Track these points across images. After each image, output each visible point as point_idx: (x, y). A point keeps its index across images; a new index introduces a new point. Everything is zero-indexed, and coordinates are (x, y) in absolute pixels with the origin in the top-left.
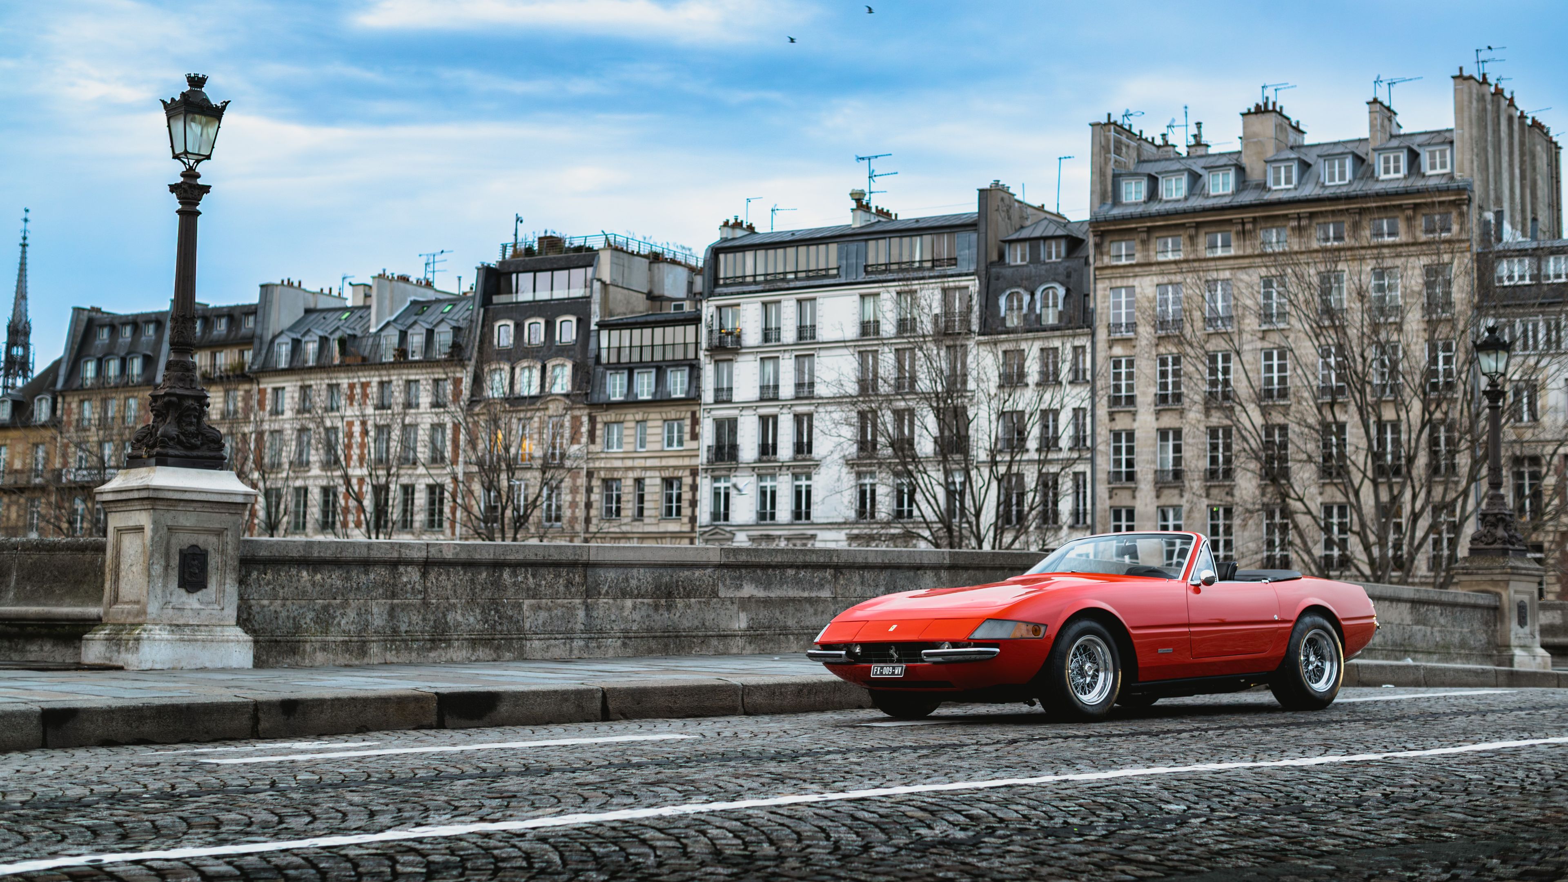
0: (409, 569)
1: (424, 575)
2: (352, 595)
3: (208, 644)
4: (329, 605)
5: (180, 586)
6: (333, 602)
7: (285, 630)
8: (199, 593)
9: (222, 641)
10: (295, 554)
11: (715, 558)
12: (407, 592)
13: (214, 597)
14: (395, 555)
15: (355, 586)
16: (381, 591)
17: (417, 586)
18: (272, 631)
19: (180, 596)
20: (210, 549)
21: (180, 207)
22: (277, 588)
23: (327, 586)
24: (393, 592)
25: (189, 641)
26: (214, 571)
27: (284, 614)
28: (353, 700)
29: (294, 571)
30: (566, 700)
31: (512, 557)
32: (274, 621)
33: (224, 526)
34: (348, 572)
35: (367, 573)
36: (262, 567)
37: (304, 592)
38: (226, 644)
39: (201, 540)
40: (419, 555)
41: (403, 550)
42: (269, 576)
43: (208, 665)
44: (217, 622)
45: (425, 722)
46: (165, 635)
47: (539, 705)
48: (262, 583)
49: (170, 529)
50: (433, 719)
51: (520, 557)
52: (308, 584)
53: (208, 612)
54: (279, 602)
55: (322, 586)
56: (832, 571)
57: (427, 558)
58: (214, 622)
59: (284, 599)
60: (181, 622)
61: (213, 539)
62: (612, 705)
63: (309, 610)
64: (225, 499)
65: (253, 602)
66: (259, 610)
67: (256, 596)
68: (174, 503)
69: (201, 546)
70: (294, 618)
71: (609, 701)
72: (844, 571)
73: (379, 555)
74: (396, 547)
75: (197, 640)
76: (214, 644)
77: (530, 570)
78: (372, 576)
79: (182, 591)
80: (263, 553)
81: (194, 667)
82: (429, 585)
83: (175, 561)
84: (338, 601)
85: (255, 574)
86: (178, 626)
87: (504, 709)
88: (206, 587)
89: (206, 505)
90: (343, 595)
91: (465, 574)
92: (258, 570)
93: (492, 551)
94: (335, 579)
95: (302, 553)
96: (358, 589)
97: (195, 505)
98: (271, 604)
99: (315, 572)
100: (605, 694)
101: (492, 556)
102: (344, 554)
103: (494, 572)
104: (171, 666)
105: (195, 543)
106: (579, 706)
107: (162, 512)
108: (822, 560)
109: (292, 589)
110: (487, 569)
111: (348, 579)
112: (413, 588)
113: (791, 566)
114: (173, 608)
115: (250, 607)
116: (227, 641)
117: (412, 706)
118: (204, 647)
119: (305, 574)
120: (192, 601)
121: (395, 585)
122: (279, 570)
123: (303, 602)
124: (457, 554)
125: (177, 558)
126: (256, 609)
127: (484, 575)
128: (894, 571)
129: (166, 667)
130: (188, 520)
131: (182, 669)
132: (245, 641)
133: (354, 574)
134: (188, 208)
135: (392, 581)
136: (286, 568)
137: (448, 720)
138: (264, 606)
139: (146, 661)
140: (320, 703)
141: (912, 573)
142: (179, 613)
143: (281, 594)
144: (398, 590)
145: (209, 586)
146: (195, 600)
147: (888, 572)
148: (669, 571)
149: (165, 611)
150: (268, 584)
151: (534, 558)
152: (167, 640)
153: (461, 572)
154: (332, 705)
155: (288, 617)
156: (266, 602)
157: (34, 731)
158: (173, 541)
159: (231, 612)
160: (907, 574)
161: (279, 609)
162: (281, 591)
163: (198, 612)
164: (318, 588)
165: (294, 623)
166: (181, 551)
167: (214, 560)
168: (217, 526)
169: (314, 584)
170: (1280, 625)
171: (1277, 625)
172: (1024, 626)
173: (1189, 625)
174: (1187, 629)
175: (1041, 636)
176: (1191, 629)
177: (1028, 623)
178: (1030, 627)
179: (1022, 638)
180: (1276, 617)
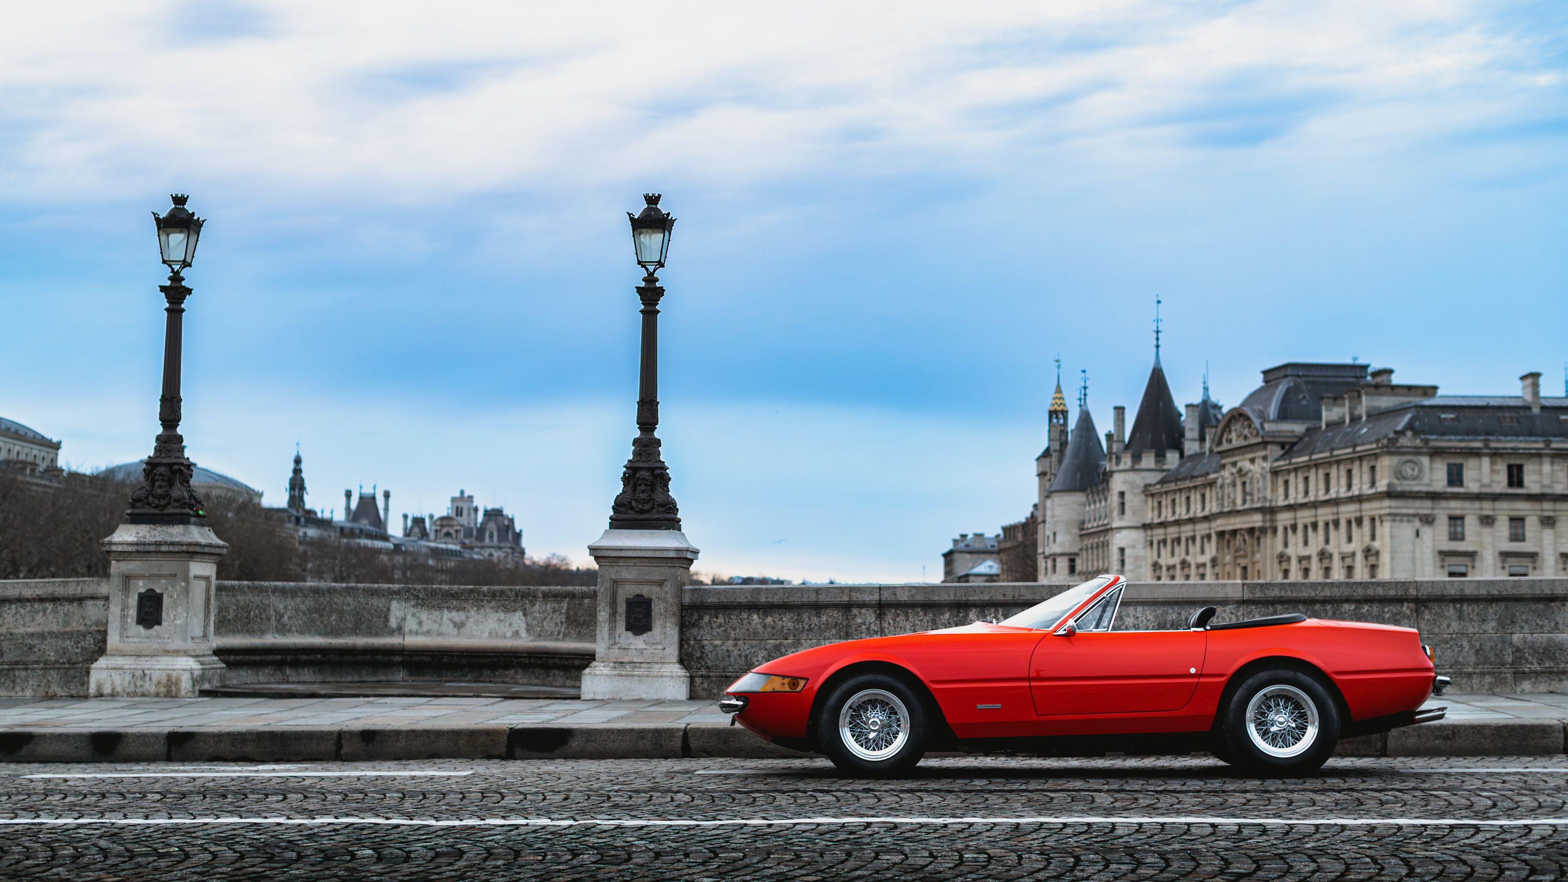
0: (864, 611)
1: (880, 617)
2: (804, 636)
3: (644, 679)
4: (781, 645)
5: (627, 630)
6: (785, 642)
7: (737, 667)
8: (645, 635)
9: (657, 676)
10: (742, 600)
11: (1237, 594)
12: (861, 633)
13: (658, 638)
14: (845, 598)
15: (807, 627)
16: (834, 632)
17: (872, 626)
18: (724, 668)
19: (628, 638)
20: (654, 598)
21: (643, 307)
22: (729, 630)
23: (778, 628)
24: (847, 633)
25: (626, 676)
26: (658, 616)
27: (736, 652)
28: (427, 733)
29: (744, 615)
30: (643, 738)
31: (976, 598)
32: (727, 659)
33: (663, 578)
34: (799, 615)
35: (818, 615)
36: (713, 612)
37: (756, 633)
38: (660, 680)
39: (645, 590)
40: (871, 597)
41: (853, 594)
42: (721, 620)
43: (644, 696)
44: (660, 661)
45: (495, 753)
46: (606, 671)
47: (613, 741)
48: (714, 626)
49: (615, 582)
50: (503, 750)
51: (986, 598)
52: (759, 626)
53: (651, 651)
54: (731, 642)
55: (773, 628)
56: (1412, 605)
57: (880, 600)
58: (656, 660)
59: (735, 639)
60: (626, 660)
61: (656, 589)
62: (694, 744)
63: (760, 649)
64: (658, 554)
65: (705, 642)
66: (711, 649)
67: (708, 637)
68: (615, 560)
69: (646, 596)
70: (746, 657)
71: (691, 740)
72: (1430, 605)
73: (828, 599)
74: (847, 591)
75: (633, 676)
76: (649, 679)
77: (1000, 610)
78: (824, 618)
79: (630, 634)
80: (711, 600)
81: (631, 698)
82: (886, 625)
83: (622, 609)
84: (790, 641)
85: (707, 618)
86: (622, 663)
87: (575, 744)
88: (650, 630)
89: (644, 560)
90: (794, 635)
91: (925, 615)
92: (710, 615)
93: (952, 593)
94: (787, 621)
95: (750, 599)
96: (810, 630)
97: (633, 560)
98: (723, 644)
99: (766, 615)
100: (686, 733)
101: (952, 598)
102: (792, 599)
103: (959, 612)
104: (610, 697)
105: (639, 592)
106: (656, 743)
107: (606, 568)
108: (1392, 593)
109: (744, 630)
110: (949, 610)
111: (799, 621)
112: (868, 629)
113: (1348, 600)
114: (619, 648)
115: (703, 647)
116: (662, 677)
117: (482, 739)
118: (640, 681)
119: (755, 617)
120: (639, 642)
121: (848, 626)
122: (730, 614)
123: (754, 642)
124: (913, 596)
125: (624, 605)
126: (708, 648)
127: (947, 615)
128: (1510, 604)
129: (606, 697)
130: (628, 573)
131: (620, 700)
132: (679, 677)
133: (805, 616)
134: (650, 308)
135: (845, 623)
136: (737, 612)
137: (518, 752)
138: (716, 646)
139: (588, 692)
140: (397, 733)
141: (1541, 606)
142: (624, 652)
143: (732, 635)
144: (852, 630)
145: (654, 629)
146: (642, 642)
147: (1502, 605)
148: (1176, 608)
149: (612, 651)
150: (720, 626)
151: (1001, 598)
152: (607, 675)
153: (921, 613)
154: (407, 735)
155: (740, 656)
156: (718, 642)
157: (161, 747)
158: (620, 591)
159: (673, 651)
160: (1534, 606)
161: (731, 648)
162: (733, 633)
163: (641, 652)
164: (769, 630)
165: (746, 661)
166: (627, 600)
167: (657, 608)
168: (657, 578)
169: (765, 626)
170: (1202, 680)
171: (1195, 680)
172: (779, 679)
173: (1029, 679)
174: (1027, 684)
175: (799, 689)
176: (1033, 684)
177: (784, 677)
178: (786, 681)
179: (774, 692)
180: (1193, 671)
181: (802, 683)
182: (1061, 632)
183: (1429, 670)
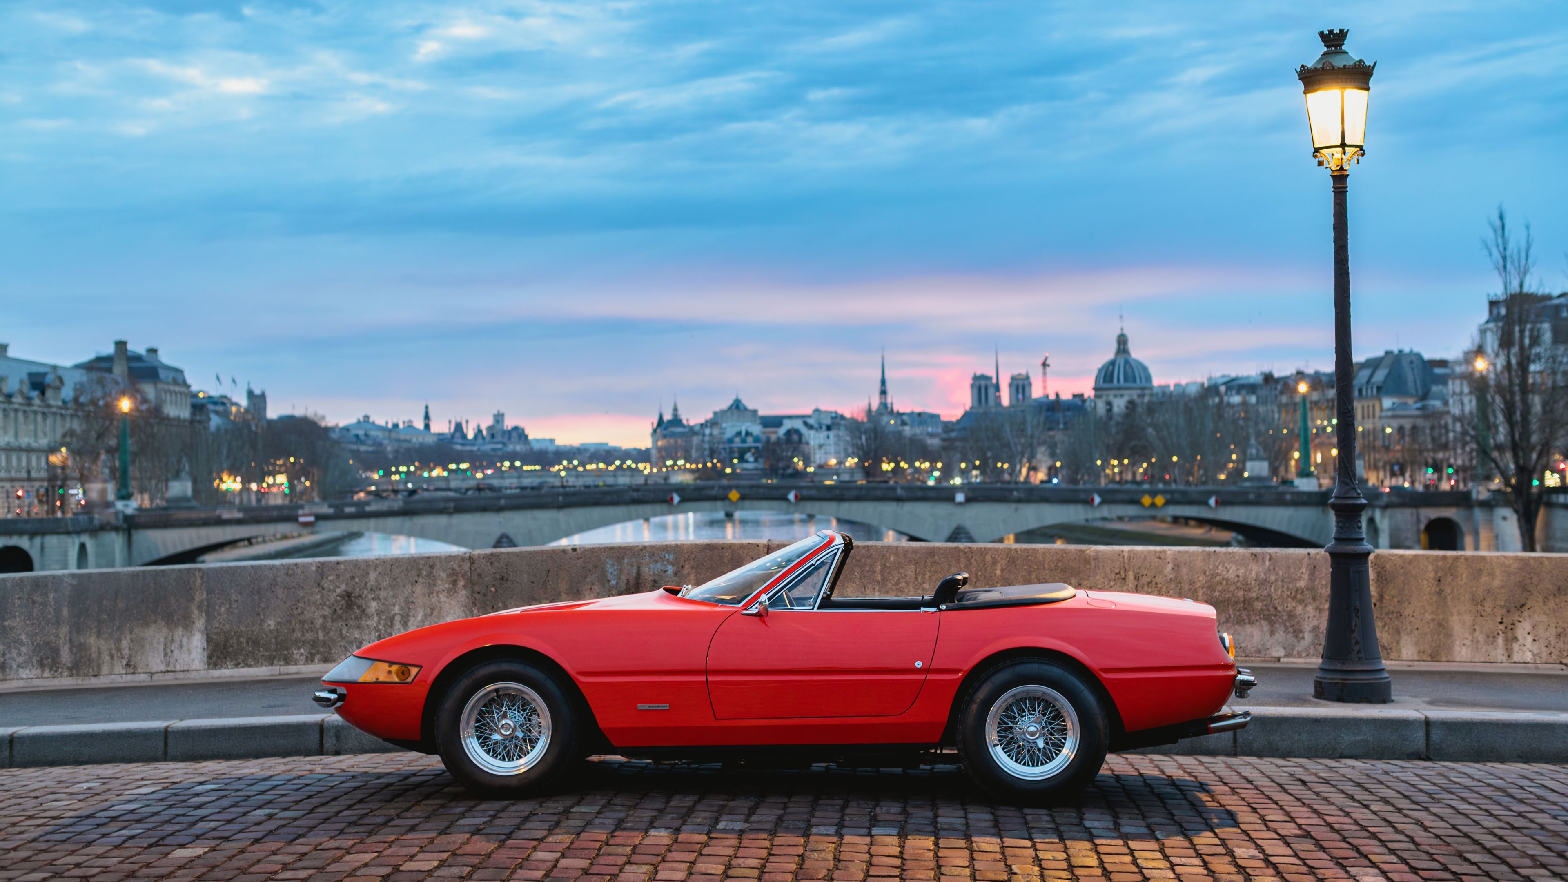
170: (930, 677)
171: (922, 677)
172: (385, 666)
173: (706, 672)
174: (703, 678)
175: (409, 680)
176: (710, 678)
177: (391, 663)
178: (395, 668)
179: (377, 682)
180: (919, 664)
181: (414, 671)
182: (753, 610)
183: (1229, 667)
